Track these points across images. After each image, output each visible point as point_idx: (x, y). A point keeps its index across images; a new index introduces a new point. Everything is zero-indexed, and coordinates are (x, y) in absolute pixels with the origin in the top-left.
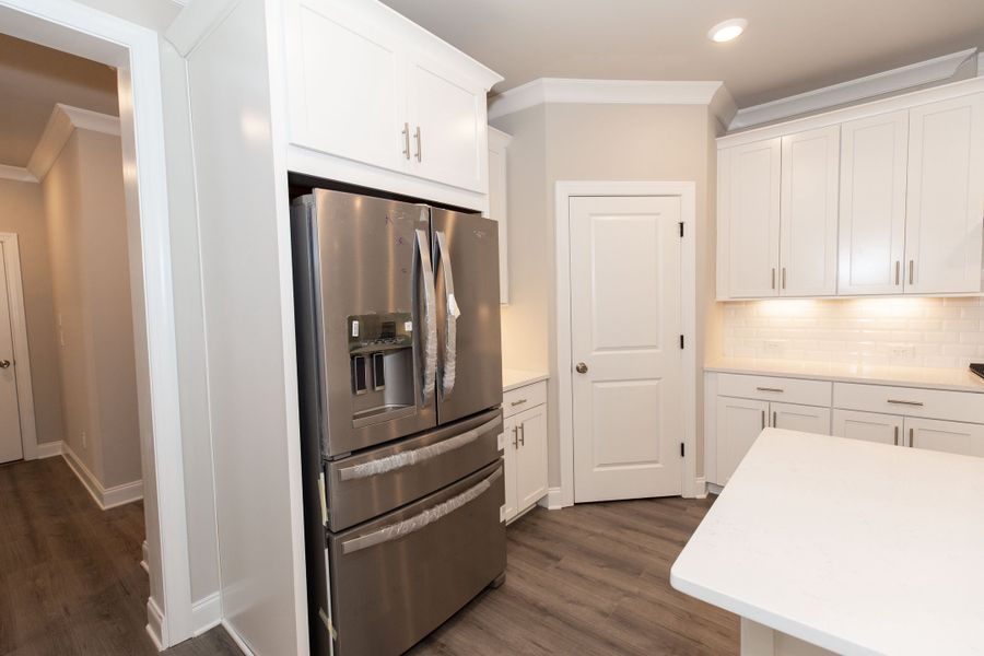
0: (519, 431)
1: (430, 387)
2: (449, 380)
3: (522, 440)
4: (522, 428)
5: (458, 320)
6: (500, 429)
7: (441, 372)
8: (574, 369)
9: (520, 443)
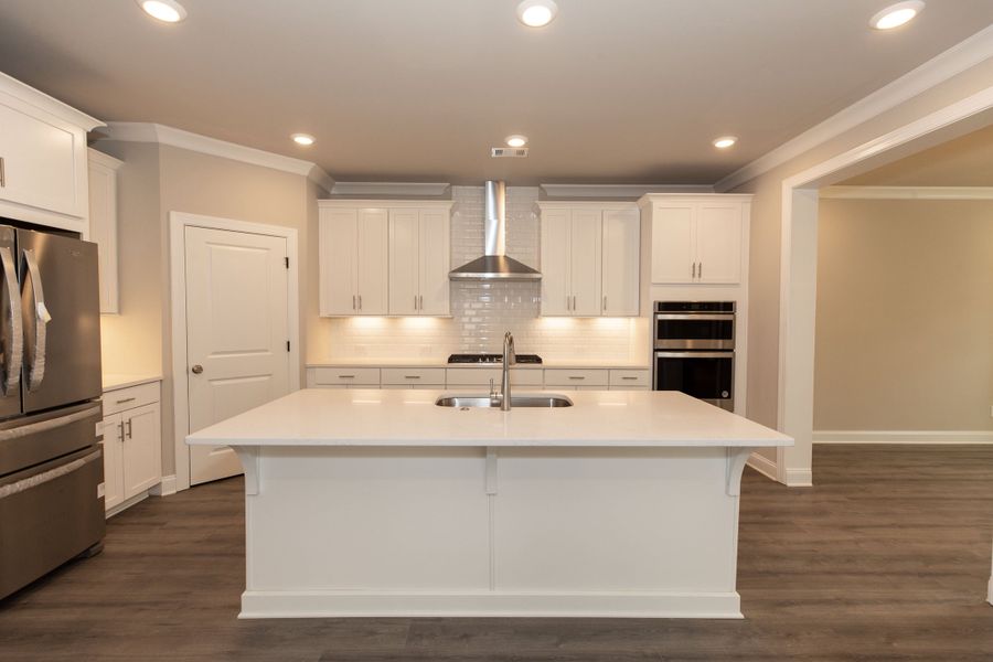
0: (126, 428)
1: (14, 379)
2: (38, 373)
3: (130, 434)
4: (130, 423)
5: (48, 324)
6: (99, 417)
7: (27, 367)
8: (190, 371)
9: (126, 437)
